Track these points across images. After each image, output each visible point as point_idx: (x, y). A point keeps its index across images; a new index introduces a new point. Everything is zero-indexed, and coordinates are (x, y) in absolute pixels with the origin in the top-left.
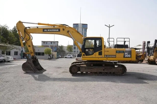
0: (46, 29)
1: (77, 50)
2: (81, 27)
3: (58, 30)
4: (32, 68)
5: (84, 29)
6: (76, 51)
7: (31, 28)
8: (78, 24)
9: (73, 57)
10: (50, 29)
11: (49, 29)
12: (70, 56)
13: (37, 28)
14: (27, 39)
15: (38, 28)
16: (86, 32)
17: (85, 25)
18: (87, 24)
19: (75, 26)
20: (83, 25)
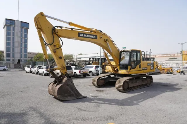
0: (82, 34)
1: (13, 59)
2: (20, 25)
3: (95, 37)
4: (73, 93)
5: (23, 30)
6: (11, 60)
7: (63, 28)
8: (14, 20)
9: (7, 68)
10: (87, 34)
11: (85, 34)
12: (4, 68)
13: (71, 29)
14: (55, 46)
15: (73, 30)
16: (27, 33)
17: (26, 24)
18: (28, 23)
19: (9, 22)
20: (22, 23)
